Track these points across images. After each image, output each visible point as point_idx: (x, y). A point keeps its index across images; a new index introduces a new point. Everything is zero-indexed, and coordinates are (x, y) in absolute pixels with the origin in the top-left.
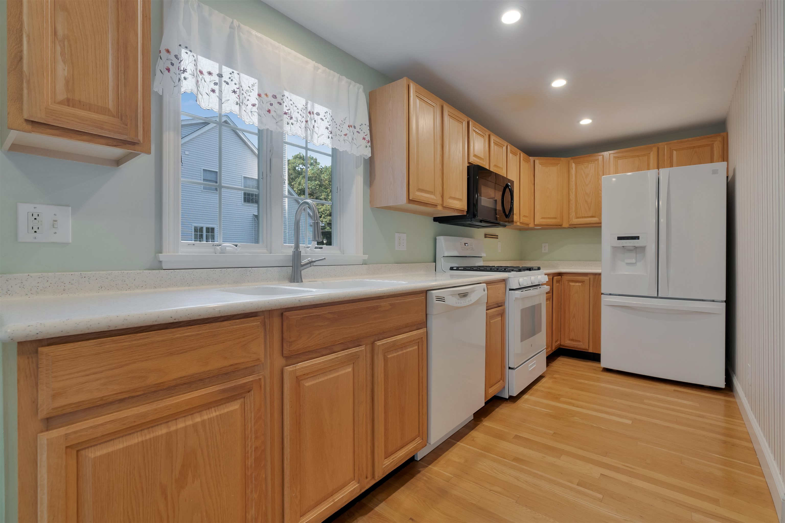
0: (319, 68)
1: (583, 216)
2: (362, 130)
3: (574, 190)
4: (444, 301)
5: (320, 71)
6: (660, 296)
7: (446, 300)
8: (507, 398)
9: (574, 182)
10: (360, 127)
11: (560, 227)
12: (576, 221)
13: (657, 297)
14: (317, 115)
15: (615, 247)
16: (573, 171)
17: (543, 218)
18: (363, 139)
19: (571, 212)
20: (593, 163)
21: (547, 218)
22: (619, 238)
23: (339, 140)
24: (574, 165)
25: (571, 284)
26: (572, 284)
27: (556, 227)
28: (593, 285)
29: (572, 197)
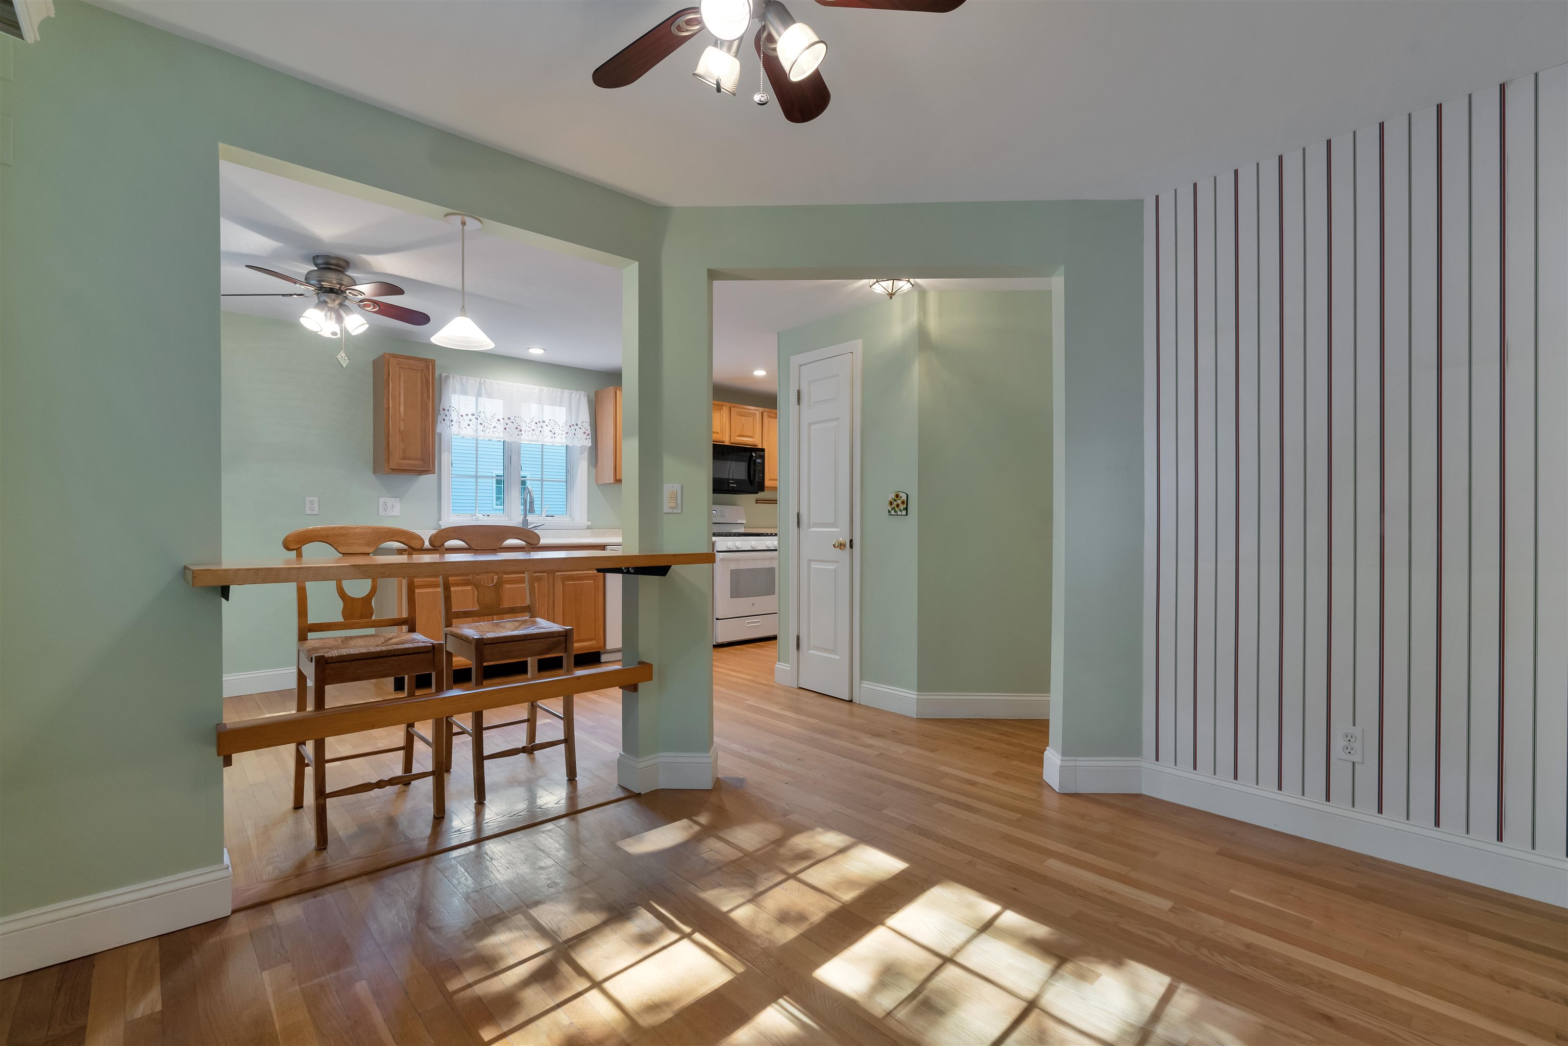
0: (543, 390)
2: (583, 427)
5: (545, 392)
10: (582, 424)
18: (584, 434)
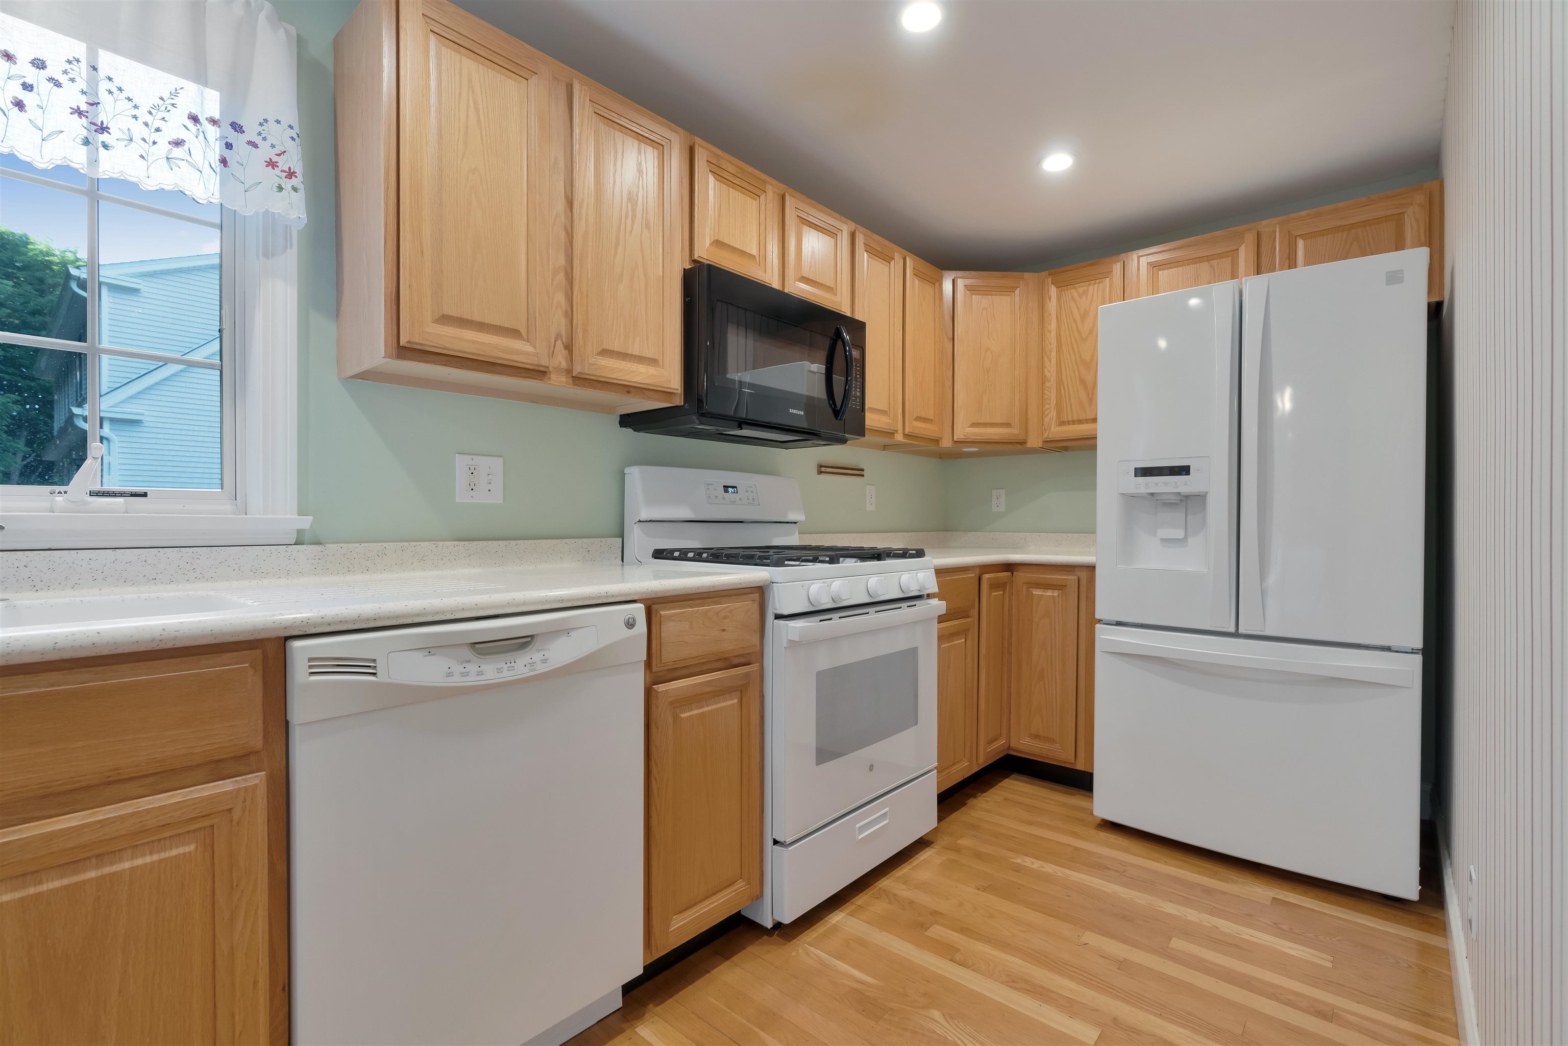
1: (1075, 418)
2: (264, 139)
3: (1054, 354)
4: (374, 674)
6: (1241, 631)
7: (379, 671)
8: (769, 925)
9: (1053, 334)
10: (260, 129)
11: (1019, 446)
12: (1057, 431)
13: (1236, 635)
14: (38, 67)
15: (1132, 496)
16: (1052, 305)
17: (974, 425)
18: (267, 166)
19: (1048, 409)
20: (1099, 283)
21: (985, 425)
22: (1140, 472)
23: (142, 157)
24: (1053, 290)
25: (1034, 593)
26: (1037, 593)
27: (1010, 447)
28: (1087, 597)
29: (1050, 371)
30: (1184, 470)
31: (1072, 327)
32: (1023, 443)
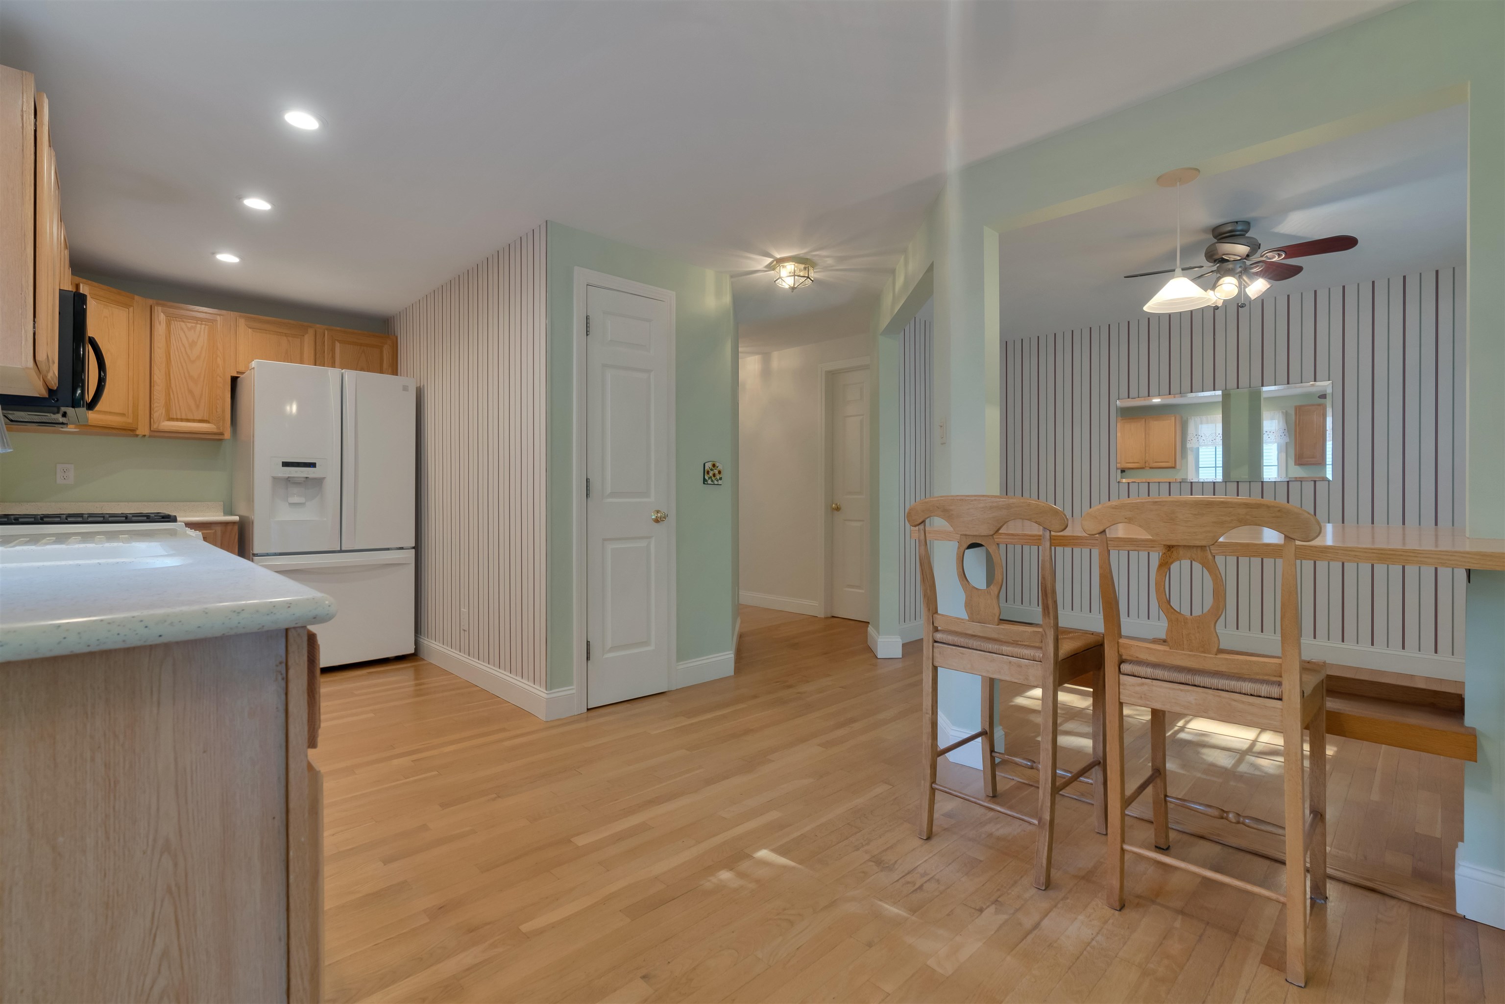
1: (184, 418)
3: (163, 365)
9: (162, 350)
11: (130, 432)
12: (166, 425)
13: (341, 551)
15: (279, 479)
16: (160, 329)
19: (156, 407)
20: (205, 325)
22: (286, 464)
24: (162, 318)
27: (123, 432)
29: (159, 376)
30: (313, 465)
31: (180, 350)
32: (133, 430)
